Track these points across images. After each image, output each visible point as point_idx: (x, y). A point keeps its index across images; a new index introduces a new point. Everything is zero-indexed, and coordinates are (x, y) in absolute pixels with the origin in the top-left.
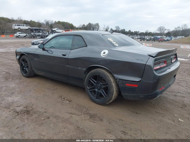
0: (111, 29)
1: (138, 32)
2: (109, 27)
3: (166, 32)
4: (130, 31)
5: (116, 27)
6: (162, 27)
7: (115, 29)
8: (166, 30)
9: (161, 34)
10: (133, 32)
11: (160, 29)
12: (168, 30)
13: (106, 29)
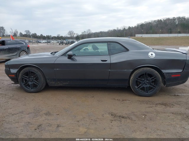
0: (21, 34)
1: (51, 36)
2: (17, 31)
3: (75, 36)
4: (42, 35)
5: (26, 31)
6: (71, 32)
7: (26, 33)
8: (75, 34)
9: (71, 38)
10: (46, 36)
11: (70, 33)
12: (77, 34)
13: (15, 33)
